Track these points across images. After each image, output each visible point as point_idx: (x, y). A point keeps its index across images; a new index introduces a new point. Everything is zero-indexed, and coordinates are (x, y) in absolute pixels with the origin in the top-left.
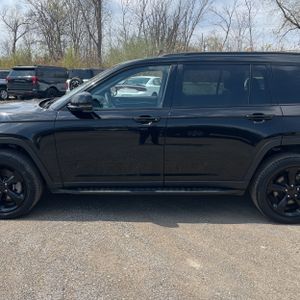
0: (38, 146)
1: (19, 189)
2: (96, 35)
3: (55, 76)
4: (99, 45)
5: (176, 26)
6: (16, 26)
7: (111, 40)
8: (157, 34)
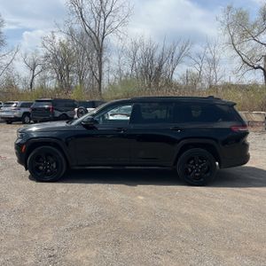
0: (67, 145)
1: (54, 166)
2: (98, 72)
3: (66, 106)
4: (100, 81)
5: (161, 66)
6: (35, 66)
7: (109, 77)
8: (146, 72)
